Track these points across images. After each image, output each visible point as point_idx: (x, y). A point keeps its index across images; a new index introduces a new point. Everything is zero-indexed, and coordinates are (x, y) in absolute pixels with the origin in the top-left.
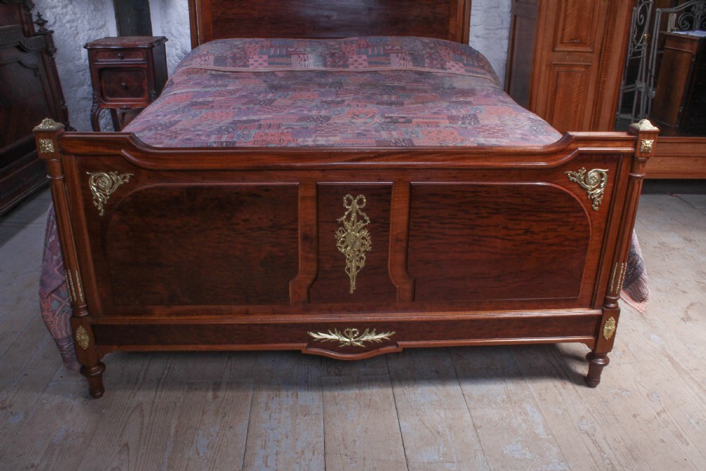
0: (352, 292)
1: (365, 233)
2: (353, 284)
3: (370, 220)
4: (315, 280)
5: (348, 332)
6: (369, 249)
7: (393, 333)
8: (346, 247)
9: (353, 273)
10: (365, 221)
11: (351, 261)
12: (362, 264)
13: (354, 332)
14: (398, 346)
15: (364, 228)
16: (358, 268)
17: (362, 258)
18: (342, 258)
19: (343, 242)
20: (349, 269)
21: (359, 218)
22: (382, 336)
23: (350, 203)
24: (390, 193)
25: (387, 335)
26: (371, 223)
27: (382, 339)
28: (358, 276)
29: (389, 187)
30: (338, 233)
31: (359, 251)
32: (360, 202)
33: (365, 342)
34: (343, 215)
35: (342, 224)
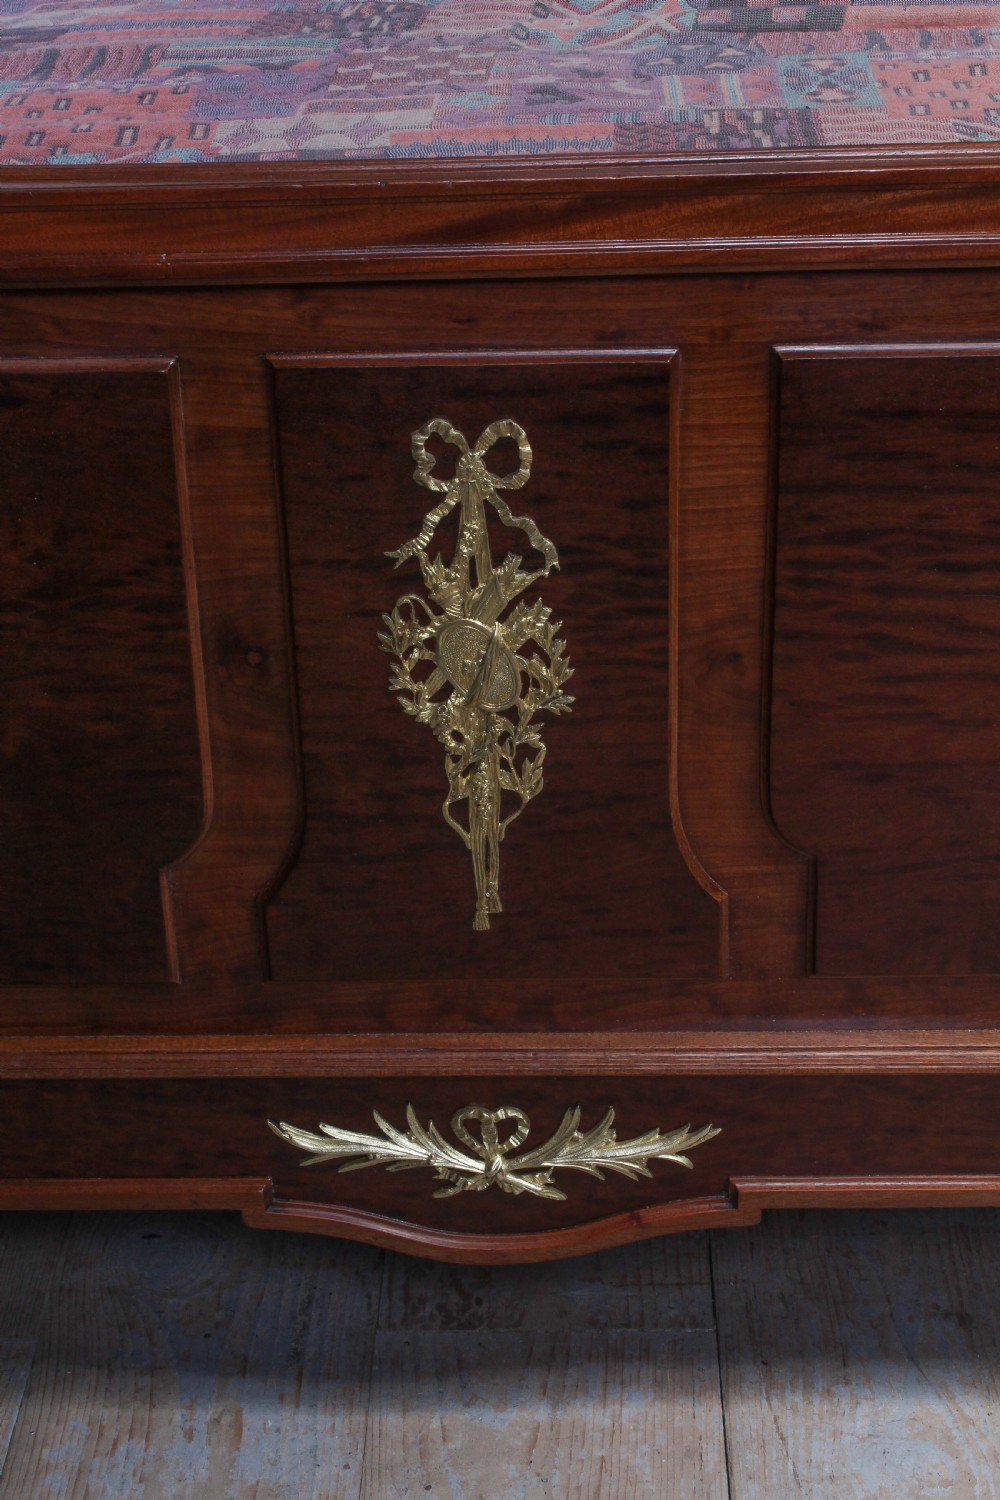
0: (482, 923)
1: (537, 622)
2: (489, 886)
3: (562, 551)
4: (292, 863)
5: (475, 1127)
6: (563, 703)
7: (709, 1133)
8: (441, 696)
9: (484, 832)
10: (533, 560)
11: (471, 769)
12: (530, 784)
13: (507, 1128)
14: (734, 1197)
15: (529, 596)
16: (508, 801)
17: (526, 752)
18: (425, 747)
19: (422, 671)
20: (461, 809)
21: (504, 542)
22: (653, 1146)
23: (447, 463)
24: (662, 410)
25: (681, 1140)
26: (569, 567)
27: (653, 1162)
28: (512, 847)
29: (657, 376)
30: (396, 622)
31: (512, 714)
32: (502, 458)
33: (562, 1176)
34: (417, 527)
35: (412, 576)
